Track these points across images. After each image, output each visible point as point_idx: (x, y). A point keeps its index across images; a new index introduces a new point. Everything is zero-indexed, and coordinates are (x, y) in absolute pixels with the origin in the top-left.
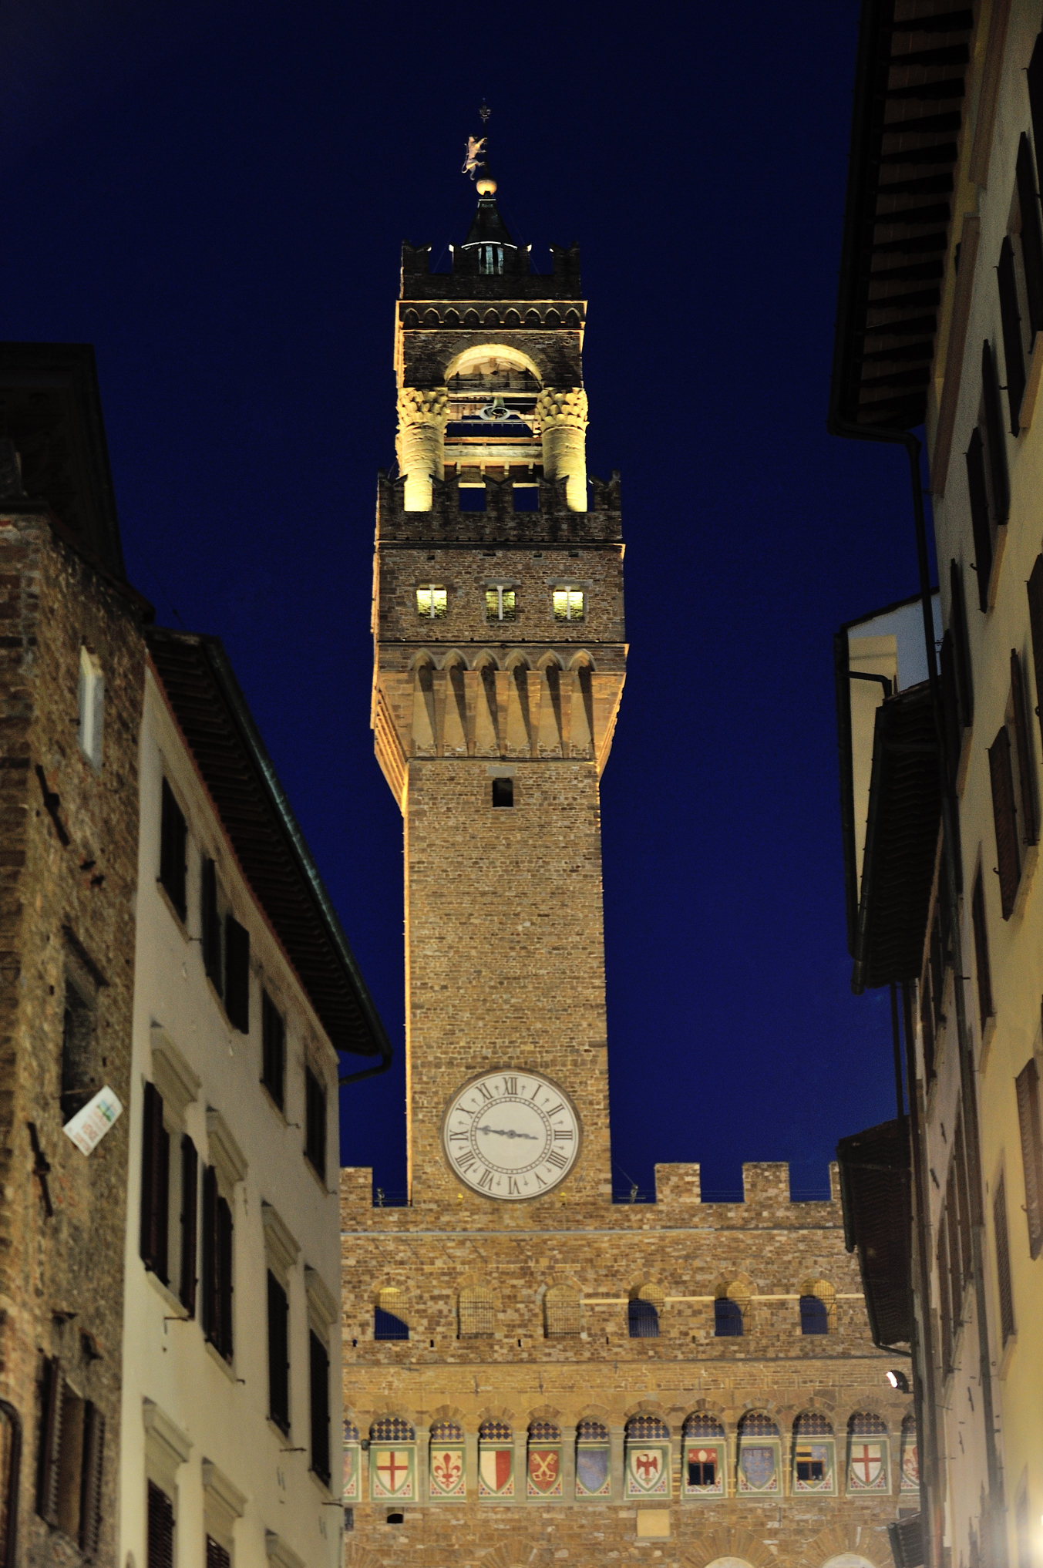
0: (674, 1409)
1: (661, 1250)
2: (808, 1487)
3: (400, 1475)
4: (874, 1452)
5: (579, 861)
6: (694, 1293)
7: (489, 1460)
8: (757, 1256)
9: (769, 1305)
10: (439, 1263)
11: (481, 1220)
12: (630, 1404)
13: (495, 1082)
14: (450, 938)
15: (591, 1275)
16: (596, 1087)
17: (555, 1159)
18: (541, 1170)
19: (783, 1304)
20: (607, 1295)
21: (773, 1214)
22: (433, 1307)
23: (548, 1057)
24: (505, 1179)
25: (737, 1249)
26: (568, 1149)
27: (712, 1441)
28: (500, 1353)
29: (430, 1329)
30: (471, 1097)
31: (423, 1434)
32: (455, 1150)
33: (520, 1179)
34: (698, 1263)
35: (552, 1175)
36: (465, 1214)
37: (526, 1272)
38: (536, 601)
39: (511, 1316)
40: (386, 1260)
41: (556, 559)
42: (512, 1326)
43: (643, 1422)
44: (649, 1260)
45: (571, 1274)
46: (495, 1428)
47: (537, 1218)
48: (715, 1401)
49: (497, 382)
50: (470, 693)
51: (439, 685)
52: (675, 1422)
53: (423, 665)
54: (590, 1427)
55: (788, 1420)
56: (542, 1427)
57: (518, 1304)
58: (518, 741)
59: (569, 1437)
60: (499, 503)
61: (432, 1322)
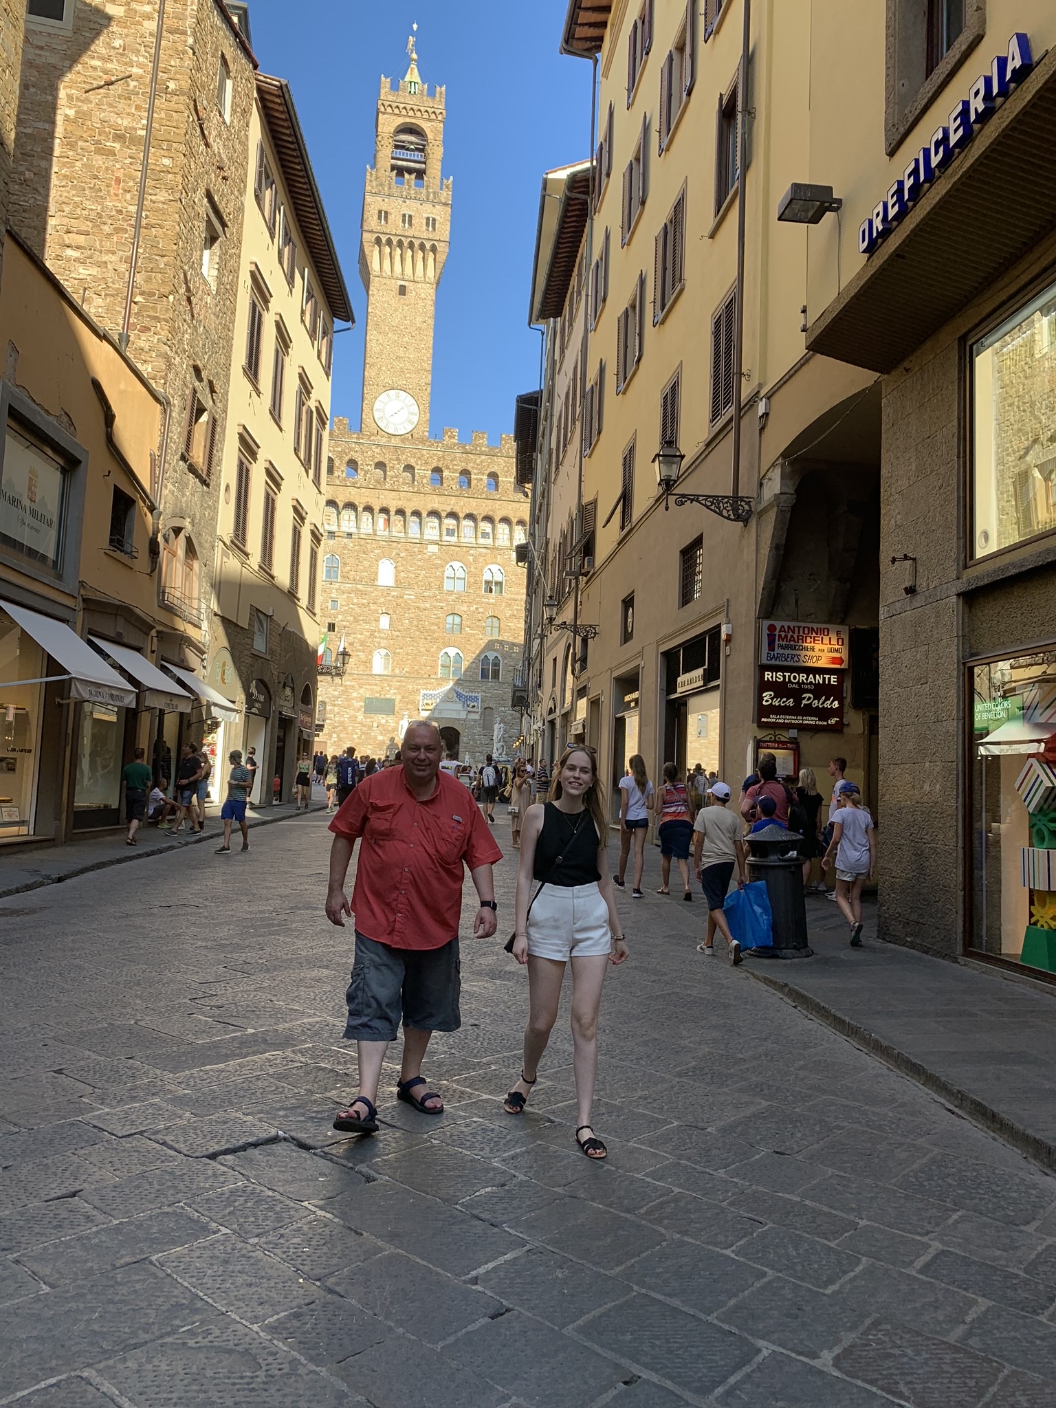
0: (443, 510)
1: (443, 457)
2: (484, 541)
3: (352, 523)
4: (506, 532)
5: (427, 319)
6: (453, 472)
7: (382, 521)
8: (475, 462)
9: (477, 479)
11: (385, 440)
12: (429, 508)
13: (391, 393)
14: (381, 341)
15: (419, 462)
16: (426, 399)
17: (410, 422)
18: (406, 425)
19: (481, 479)
20: (424, 470)
21: (481, 449)
22: (366, 468)
23: (411, 387)
24: (393, 427)
25: (468, 459)
26: (415, 419)
27: (456, 522)
28: (388, 486)
29: (365, 475)
30: (383, 397)
31: (360, 509)
32: (377, 414)
33: (398, 428)
34: (455, 462)
35: (410, 428)
36: (379, 437)
37: (398, 459)
38: (420, 222)
39: (392, 473)
40: (351, 449)
41: (428, 207)
42: (392, 477)
43: (434, 513)
44: (439, 460)
45: (412, 462)
46: (385, 510)
47: (403, 441)
48: (457, 509)
49: (413, 138)
50: (393, 252)
51: (383, 250)
52: (443, 515)
53: (378, 241)
54: (416, 513)
55: (480, 518)
56: (401, 512)
57: (395, 470)
58: (409, 273)
59: (408, 516)
60: (409, 182)
61: (365, 472)
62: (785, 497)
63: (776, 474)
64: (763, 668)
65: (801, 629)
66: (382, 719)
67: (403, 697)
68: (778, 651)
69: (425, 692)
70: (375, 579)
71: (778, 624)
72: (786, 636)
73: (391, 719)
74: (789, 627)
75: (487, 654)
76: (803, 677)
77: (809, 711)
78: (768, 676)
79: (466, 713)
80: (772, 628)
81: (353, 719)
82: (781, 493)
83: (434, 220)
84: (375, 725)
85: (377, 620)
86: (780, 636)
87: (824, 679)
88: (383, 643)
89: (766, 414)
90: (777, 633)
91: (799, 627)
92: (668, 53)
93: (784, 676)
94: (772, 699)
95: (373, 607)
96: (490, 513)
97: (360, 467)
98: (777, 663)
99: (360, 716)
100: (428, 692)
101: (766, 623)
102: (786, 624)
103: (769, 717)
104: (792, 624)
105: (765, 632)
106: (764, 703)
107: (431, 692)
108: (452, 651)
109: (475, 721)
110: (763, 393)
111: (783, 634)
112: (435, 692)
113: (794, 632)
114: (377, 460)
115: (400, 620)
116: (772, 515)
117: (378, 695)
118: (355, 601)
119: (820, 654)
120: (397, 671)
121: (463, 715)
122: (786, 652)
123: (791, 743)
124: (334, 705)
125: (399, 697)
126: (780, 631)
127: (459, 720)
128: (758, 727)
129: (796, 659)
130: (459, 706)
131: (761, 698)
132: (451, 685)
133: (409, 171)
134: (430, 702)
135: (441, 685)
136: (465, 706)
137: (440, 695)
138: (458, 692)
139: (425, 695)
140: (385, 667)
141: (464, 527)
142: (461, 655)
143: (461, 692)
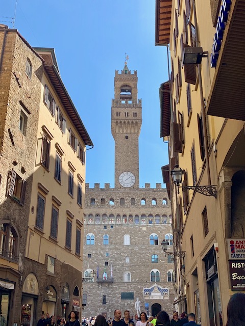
1: (146, 194)
2: (164, 224)
3: (113, 222)
5: (136, 146)
6: (150, 199)
7: (124, 219)
8: (158, 195)
10: (118, 195)
11: (123, 190)
12: (142, 213)
13: (125, 173)
14: (120, 155)
15: (137, 196)
17: (133, 182)
20: (139, 199)
21: (159, 190)
23: (132, 170)
24: (126, 185)
25: (155, 194)
27: (152, 218)
28: (125, 207)
30: (122, 175)
31: (116, 216)
32: (120, 181)
33: (128, 185)
34: (150, 195)
35: (132, 184)
36: (121, 189)
37: (129, 196)
38: (131, 114)
40: (111, 194)
41: (134, 109)
42: (127, 203)
43: (143, 215)
44: (144, 195)
45: (134, 197)
46: (125, 216)
47: (130, 190)
48: (152, 213)
49: (127, 88)
50: (123, 125)
51: (119, 125)
52: (147, 215)
53: (117, 122)
54: (137, 216)
55: (161, 216)
56: (131, 216)
57: (128, 200)
58: (129, 131)
59: (134, 217)
60: (126, 102)
61: (117, 202)
64: (231, 262)
66: (129, 301)
67: (137, 292)
68: (236, 253)
69: (145, 288)
70: (123, 243)
71: (235, 240)
72: (239, 246)
73: (132, 301)
74: (240, 241)
75: (169, 271)
80: (232, 242)
81: (117, 302)
82: (225, 182)
83: (136, 113)
84: (126, 304)
85: (125, 259)
86: (236, 246)
88: (127, 269)
89: (216, 151)
90: (235, 244)
93: (241, 265)
94: (237, 276)
95: (122, 254)
96: (165, 214)
97: (115, 200)
98: (237, 259)
99: (120, 301)
101: (229, 240)
103: (237, 285)
105: (229, 244)
107: (148, 288)
108: (155, 271)
109: (167, 300)
113: (243, 243)
114: (121, 197)
115: (133, 259)
116: (223, 191)
117: (126, 291)
118: (115, 252)
120: (133, 280)
121: (162, 298)
122: (240, 253)
124: (109, 297)
125: (135, 292)
127: (160, 300)
128: (232, 290)
130: (160, 294)
131: (232, 277)
132: (156, 285)
133: (126, 98)
134: (147, 293)
135: (151, 285)
136: (163, 294)
137: (152, 290)
138: (159, 288)
139: (145, 290)
140: (129, 279)
141: (156, 219)
142: (159, 272)
143: (160, 287)
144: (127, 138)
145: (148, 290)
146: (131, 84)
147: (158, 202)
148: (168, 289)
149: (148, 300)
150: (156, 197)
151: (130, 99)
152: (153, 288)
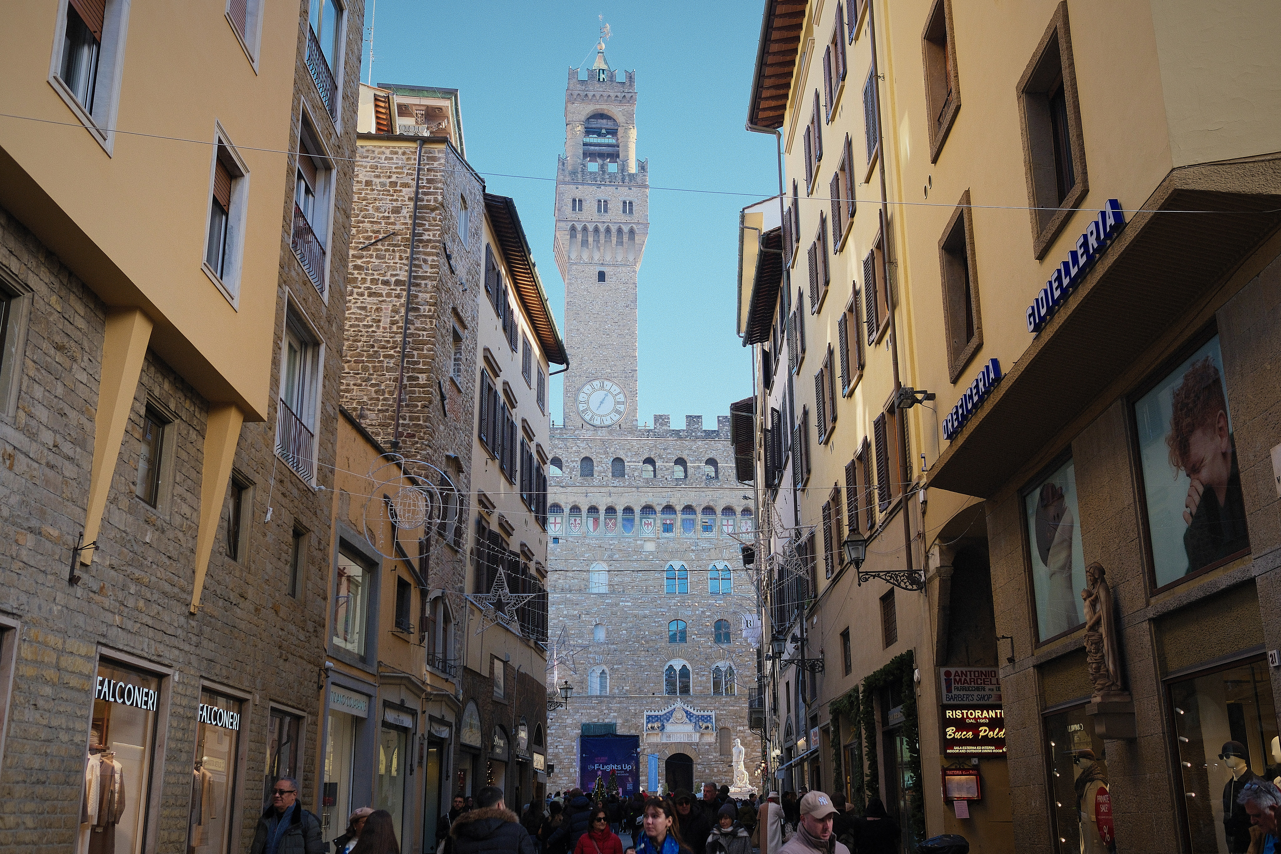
0: (658, 504)
1: (655, 446)
2: (707, 535)
3: (558, 526)
4: (731, 522)
5: (629, 303)
6: (667, 462)
7: (591, 521)
8: (690, 449)
9: (694, 467)
10: (574, 449)
11: (591, 433)
12: (643, 502)
13: (596, 383)
14: (581, 330)
15: (629, 454)
17: (618, 412)
18: (612, 415)
19: (699, 468)
20: (635, 462)
21: (696, 434)
22: (572, 465)
23: (616, 375)
24: (599, 418)
25: (683, 447)
26: (622, 408)
27: (673, 517)
28: (596, 482)
29: (570, 473)
30: (587, 389)
31: (567, 510)
32: (581, 407)
33: (604, 418)
34: (669, 451)
35: (616, 418)
36: (584, 431)
37: (606, 453)
38: (615, 207)
39: (600, 468)
40: (554, 445)
41: (624, 190)
42: (600, 472)
43: (648, 509)
44: (651, 450)
45: (621, 454)
46: (593, 509)
47: (610, 433)
48: (673, 501)
49: (603, 123)
50: (591, 239)
51: (579, 236)
52: (659, 509)
53: (573, 228)
54: (628, 510)
55: (699, 510)
56: (611, 510)
57: (603, 465)
58: (608, 258)
59: (620, 513)
60: (602, 167)
61: (572, 470)
62: (943, 570)
63: (936, 551)
64: (944, 708)
65: (972, 673)
67: (625, 722)
68: (954, 692)
69: (649, 713)
70: (587, 587)
71: (953, 670)
72: (960, 680)
74: (962, 672)
75: (719, 664)
76: (978, 713)
77: (986, 741)
78: (949, 714)
79: (698, 735)
80: (948, 674)
81: (569, 751)
82: (941, 567)
83: (631, 203)
85: (591, 633)
86: (955, 680)
87: (996, 713)
88: (599, 659)
89: (925, 502)
90: (952, 677)
91: (970, 672)
92: (834, 173)
93: (962, 713)
94: (954, 733)
95: (584, 618)
96: (711, 504)
97: (565, 464)
98: (955, 702)
100: (653, 713)
101: (943, 670)
102: (959, 670)
103: (953, 749)
104: (964, 669)
105: (943, 677)
106: (948, 737)
107: (656, 713)
108: (678, 664)
109: (710, 744)
110: (922, 484)
111: (957, 678)
112: (660, 713)
113: (966, 676)
114: (583, 456)
115: (617, 631)
116: (936, 583)
117: (595, 720)
118: (565, 612)
119: (990, 692)
120: (616, 691)
121: (696, 738)
122: (961, 693)
123: (972, 770)
125: (620, 721)
126: (955, 676)
127: (691, 744)
128: (945, 757)
129: (970, 698)
130: (689, 728)
131: (945, 734)
132: (679, 704)
133: (602, 156)
134: (656, 725)
135: (667, 703)
136: (697, 727)
137: (668, 717)
138: (686, 712)
139: (649, 717)
140: (603, 686)
141: (683, 520)
142: (689, 667)
143: (692, 710)
144: (602, 276)
145: (657, 718)
146: (616, 111)
147: (690, 471)
148: (713, 713)
149: (657, 745)
150: (685, 457)
151: (614, 156)
152: (671, 713)
